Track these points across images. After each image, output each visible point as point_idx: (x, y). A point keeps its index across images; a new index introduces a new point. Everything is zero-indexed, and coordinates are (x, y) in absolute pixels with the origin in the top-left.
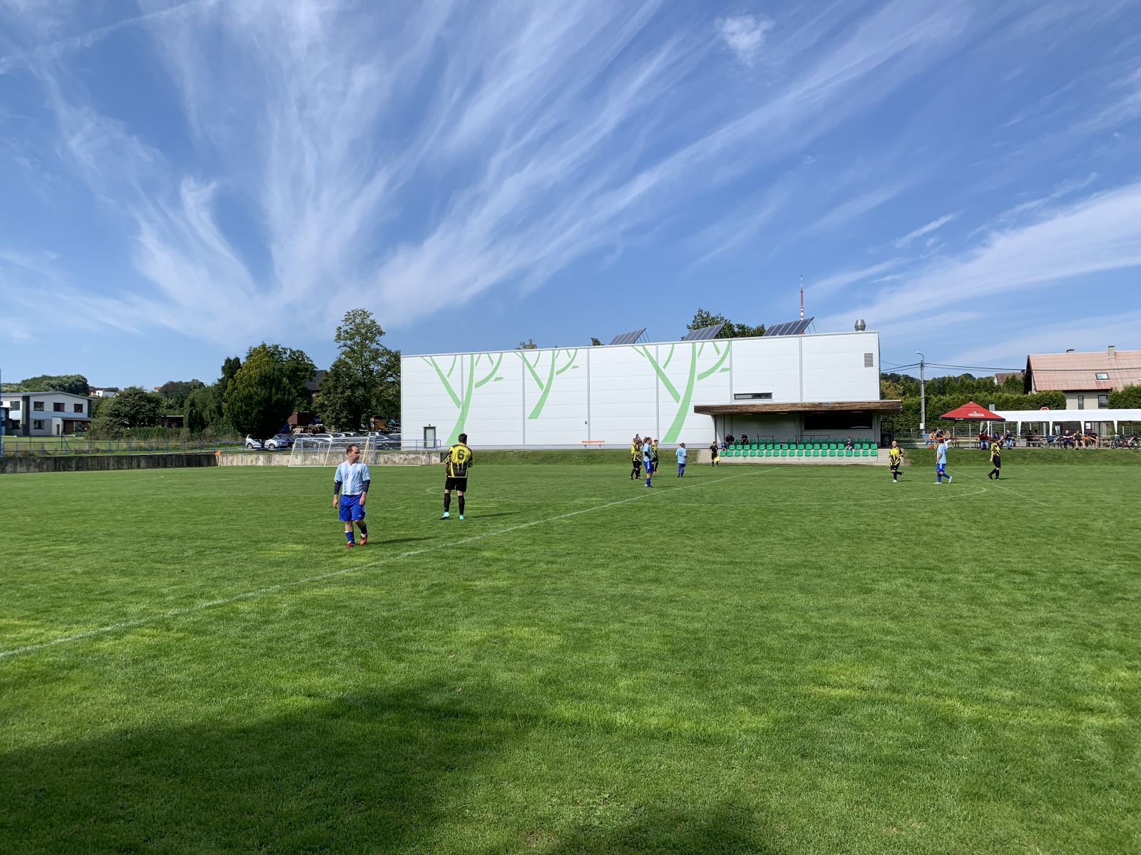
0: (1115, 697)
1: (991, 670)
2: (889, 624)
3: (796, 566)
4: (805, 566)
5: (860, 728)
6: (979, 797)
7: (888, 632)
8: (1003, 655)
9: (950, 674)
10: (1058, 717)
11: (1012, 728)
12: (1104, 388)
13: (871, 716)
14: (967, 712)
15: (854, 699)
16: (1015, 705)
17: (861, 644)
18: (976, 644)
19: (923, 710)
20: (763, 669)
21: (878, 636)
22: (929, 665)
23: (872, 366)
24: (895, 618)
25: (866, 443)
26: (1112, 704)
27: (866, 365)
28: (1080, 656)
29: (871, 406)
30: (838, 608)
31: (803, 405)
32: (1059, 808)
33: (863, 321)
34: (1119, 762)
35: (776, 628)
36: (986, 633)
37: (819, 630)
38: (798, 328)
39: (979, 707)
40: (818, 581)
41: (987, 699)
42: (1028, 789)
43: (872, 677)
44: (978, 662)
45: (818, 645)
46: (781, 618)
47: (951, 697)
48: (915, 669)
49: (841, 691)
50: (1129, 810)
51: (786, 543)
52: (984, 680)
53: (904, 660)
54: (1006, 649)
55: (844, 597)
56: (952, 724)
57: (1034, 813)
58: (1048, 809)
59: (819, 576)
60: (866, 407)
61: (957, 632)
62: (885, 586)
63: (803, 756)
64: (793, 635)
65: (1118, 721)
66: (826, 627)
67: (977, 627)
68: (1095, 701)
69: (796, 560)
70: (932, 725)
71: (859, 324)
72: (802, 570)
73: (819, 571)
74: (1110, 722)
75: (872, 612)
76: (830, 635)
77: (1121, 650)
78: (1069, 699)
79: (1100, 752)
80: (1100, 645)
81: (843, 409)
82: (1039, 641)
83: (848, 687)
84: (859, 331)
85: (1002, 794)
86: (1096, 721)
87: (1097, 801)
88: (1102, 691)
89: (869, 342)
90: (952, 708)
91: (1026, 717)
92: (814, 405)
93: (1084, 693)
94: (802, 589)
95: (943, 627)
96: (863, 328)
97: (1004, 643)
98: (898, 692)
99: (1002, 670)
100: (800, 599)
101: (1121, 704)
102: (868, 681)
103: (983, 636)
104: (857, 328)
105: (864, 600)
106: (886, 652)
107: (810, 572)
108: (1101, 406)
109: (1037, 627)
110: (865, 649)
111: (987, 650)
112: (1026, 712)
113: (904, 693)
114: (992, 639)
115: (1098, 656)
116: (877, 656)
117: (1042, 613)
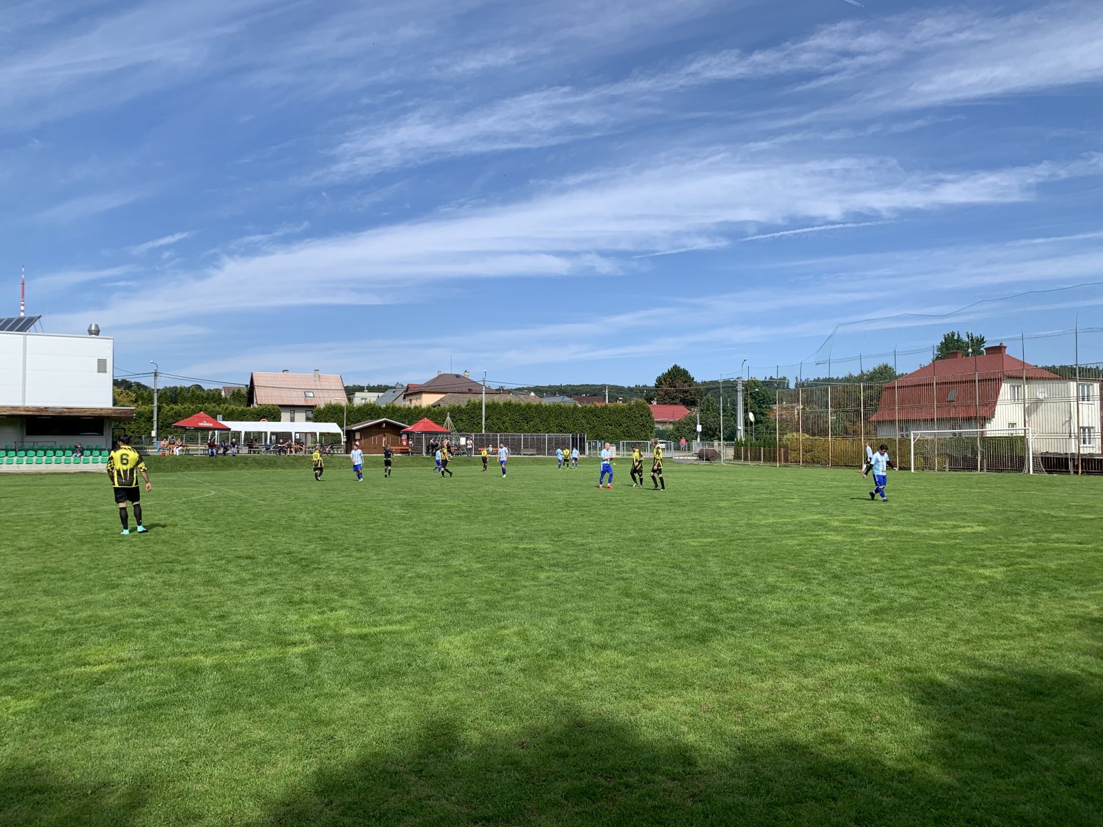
0: (310, 633)
1: (225, 630)
2: (138, 610)
3: (36, 573)
4: (46, 572)
5: (123, 690)
6: (220, 712)
7: (139, 616)
8: (234, 619)
9: (194, 638)
10: (273, 652)
11: (242, 665)
12: (310, 404)
13: (131, 680)
14: (208, 662)
15: (113, 671)
16: (243, 651)
17: (114, 629)
18: (213, 614)
19: (175, 667)
20: (20, 663)
21: (130, 620)
22: (176, 635)
23: (105, 372)
24: (142, 605)
25: (96, 450)
26: (308, 637)
27: (98, 372)
28: (288, 610)
29: (103, 413)
30: (88, 604)
31: (27, 409)
32: (273, 706)
33: (97, 326)
34: (311, 670)
35: (27, 628)
36: (221, 605)
37: (72, 624)
38: (22, 325)
39: (217, 656)
40: (63, 584)
41: (223, 650)
42: (253, 700)
43: (127, 651)
44: (216, 626)
45: (73, 635)
46: (29, 620)
47: (196, 654)
48: (165, 639)
49: (101, 667)
50: (316, 697)
51: (20, 552)
52: (220, 637)
53: (154, 635)
54: (235, 614)
55: (92, 594)
56: (197, 671)
57: (257, 712)
58: (266, 708)
59: (63, 579)
60: (98, 413)
61: (197, 608)
62: (130, 580)
63: (73, 720)
64: (46, 631)
65: (311, 647)
66: (79, 620)
67: (213, 602)
68: (296, 638)
69: (34, 567)
70: (182, 676)
71: (93, 328)
72: (43, 576)
73: (62, 575)
74: (306, 648)
75: (121, 602)
76: (85, 625)
77: (315, 603)
78: (281, 640)
79: (299, 667)
80: (302, 601)
81: (72, 414)
82: (259, 605)
83: (106, 663)
84: (93, 336)
85: (235, 707)
86: (298, 650)
87: (297, 696)
88: (302, 631)
89: (103, 348)
90: (198, 661)
91: (252, 656)
92: (39, 409)
93: (290, 634)
94: (46, 592)
95: (185, 606)
96: (97, 332)
97: (234, 610)
98: (153, 658)
99: (233, 629)
100: (48, 601)
101: (313, 636)
102: (124, 655)
103: (218, 607)
104: (90, 332)
105: (112, 594)
106: (139, 632)
107: (53, 576)
108: (308, 419)
109: (258, 595)
110: (119, 631)
111: (222, 617)
112: (252, 652)
113: (158, 658)
114: (225, 609)
115: (300, 609)
116: (132, 635)
117: (262, 586)
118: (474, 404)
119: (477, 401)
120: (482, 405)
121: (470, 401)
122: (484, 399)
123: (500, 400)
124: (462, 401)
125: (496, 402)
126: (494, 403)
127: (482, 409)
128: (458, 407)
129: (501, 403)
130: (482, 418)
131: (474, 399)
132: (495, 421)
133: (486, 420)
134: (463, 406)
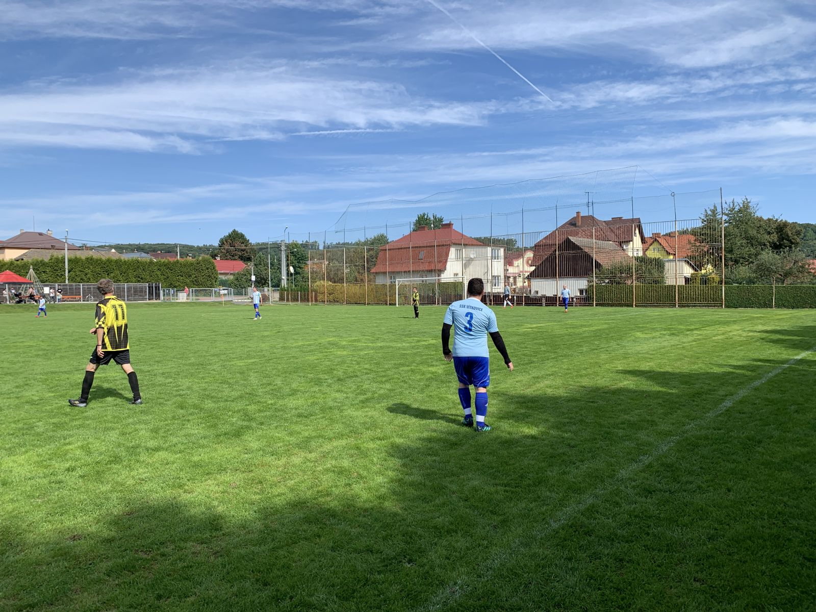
118: (57, 259)
119: (60, 256)
120: (65, 259)
121: (52, 256)
122: (67, 254)
123: (83, 255)
124: (46, 256)
125: (78, 257)
126: (76, 258)
127: (65, 262)
128: (41, 261)
129: (83, 258)
130: (65, 271)
131: (57, 254)
132: (78, 273)
133: (69, 272)
134: (46, 260)
